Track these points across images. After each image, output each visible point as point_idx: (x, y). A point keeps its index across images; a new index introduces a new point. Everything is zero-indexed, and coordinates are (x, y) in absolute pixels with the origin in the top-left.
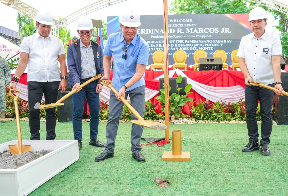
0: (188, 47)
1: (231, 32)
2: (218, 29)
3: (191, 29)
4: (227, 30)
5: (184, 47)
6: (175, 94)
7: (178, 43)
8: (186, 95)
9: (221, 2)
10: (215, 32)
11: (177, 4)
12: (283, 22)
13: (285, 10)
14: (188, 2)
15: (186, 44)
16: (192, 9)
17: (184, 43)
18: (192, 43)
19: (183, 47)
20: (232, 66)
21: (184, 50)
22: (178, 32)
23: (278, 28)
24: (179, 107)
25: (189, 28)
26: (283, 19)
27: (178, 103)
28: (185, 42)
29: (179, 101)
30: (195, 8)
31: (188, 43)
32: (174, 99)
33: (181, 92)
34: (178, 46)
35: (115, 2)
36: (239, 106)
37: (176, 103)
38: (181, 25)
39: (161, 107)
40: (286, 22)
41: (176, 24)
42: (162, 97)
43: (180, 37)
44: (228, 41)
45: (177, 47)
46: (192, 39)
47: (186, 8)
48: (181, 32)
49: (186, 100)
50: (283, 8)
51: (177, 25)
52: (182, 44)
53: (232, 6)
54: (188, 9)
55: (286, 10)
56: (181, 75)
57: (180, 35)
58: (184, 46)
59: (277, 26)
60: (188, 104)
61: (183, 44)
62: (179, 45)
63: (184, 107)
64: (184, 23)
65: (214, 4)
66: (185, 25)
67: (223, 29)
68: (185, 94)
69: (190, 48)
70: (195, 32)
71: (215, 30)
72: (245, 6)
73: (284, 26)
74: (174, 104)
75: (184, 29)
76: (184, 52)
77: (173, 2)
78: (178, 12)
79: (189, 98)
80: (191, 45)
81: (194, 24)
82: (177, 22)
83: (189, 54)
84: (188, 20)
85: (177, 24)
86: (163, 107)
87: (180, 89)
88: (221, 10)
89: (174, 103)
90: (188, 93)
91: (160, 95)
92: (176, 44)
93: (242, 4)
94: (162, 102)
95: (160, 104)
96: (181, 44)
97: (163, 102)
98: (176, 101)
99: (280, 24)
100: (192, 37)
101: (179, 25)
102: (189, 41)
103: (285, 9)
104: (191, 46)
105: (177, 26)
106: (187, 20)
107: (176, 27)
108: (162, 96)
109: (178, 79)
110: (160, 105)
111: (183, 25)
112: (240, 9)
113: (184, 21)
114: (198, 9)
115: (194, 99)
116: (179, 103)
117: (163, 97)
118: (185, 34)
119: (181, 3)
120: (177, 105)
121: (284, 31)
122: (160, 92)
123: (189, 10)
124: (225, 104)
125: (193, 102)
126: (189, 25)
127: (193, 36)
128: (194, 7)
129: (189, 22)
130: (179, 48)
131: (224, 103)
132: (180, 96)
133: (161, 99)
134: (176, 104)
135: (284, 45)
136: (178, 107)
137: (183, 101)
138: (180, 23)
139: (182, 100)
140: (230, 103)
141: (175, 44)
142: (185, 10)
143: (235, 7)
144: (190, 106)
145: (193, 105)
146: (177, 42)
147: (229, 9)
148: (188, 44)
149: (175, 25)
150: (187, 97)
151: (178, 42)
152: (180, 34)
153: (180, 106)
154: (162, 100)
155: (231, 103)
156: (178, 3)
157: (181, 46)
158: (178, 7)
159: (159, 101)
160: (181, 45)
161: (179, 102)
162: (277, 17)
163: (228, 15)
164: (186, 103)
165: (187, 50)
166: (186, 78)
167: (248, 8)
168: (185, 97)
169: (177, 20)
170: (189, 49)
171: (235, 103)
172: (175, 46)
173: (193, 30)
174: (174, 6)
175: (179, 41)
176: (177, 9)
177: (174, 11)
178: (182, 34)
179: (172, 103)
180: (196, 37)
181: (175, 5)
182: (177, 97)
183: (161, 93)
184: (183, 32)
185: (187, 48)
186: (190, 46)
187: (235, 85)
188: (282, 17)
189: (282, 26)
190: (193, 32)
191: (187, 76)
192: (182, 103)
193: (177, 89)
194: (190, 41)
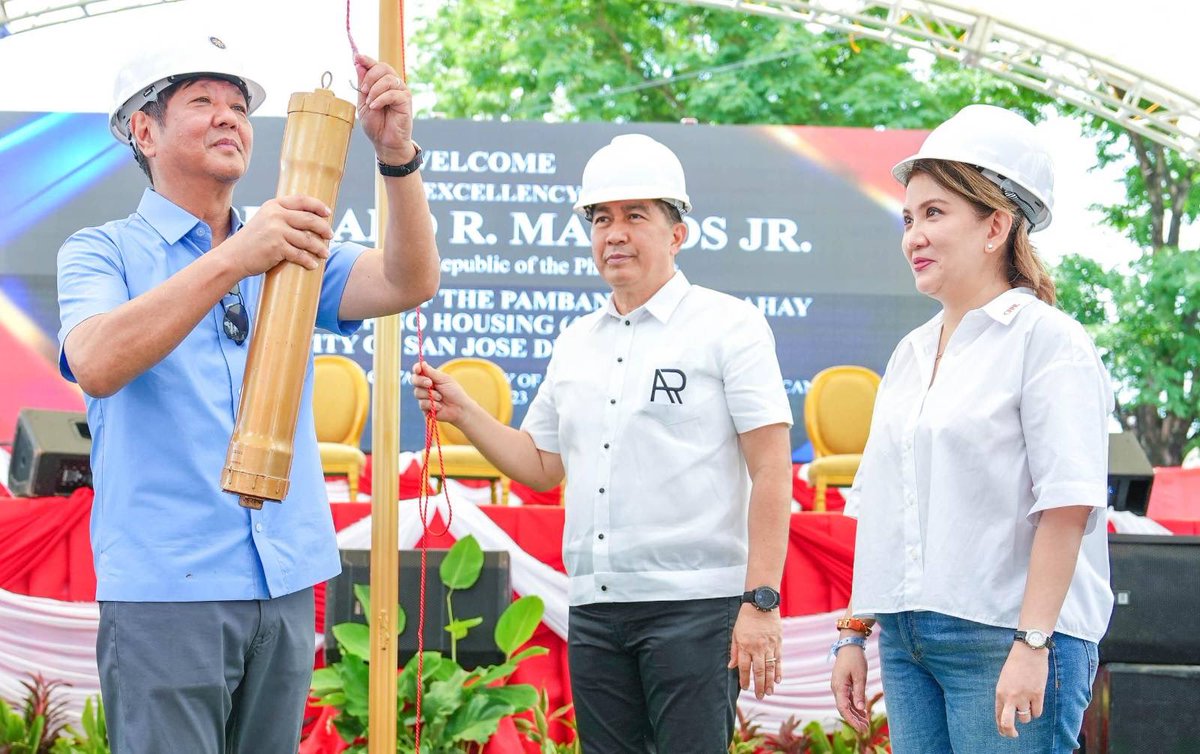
0: (524, 334)
1: (806, 247)
2: (722, 222)
3: (547, 220)
4: (780, 235)
5: (495, 337)
6: (429, 660)
7: (454, 311)
8: (507, 669)
9: (750, 38)
10: (705, 245)
11: (453, 41)
12: (1151, 182)
13: (1155, 116)
14: (530, 36)
15: (510, 318)
16: (555, 79)
17: (497, 310)
18: (546, 312)
19: (489, 334)
20: (812, 476)
21: (493, 359)
22: (458, 238)
23: (1118, 218)
24: (455, 744)
25: (534, 210)
26: (1150, 165)
27: (453, 719)
28: (505, 305)
29: (455, 706)
30: (573, 73)
31: (523, 312)
32: (427, 690)
33: (472, 648)
34: (458, 328)
35: (37, 15)
36: (851, 743)
37: (437, 721)
38: (475, 191)
39: (340, 745)
40: (1170, 181)
41: (446, 182)
42: (343, 675)
43: (472, 269)
44: (786, 307)
45: (448, 336)
46: (548, 285)
47: (509, 69)
48: (478, 239)
49: (505, 704)
50: (1144, 104)
51: (451, 191)
52: (483, 312)
53: (819, 70)
54: (526, 78)
55: (1162, 119)
56: (475, 536)
57: (471, 257)
58: (493, 330)
59: (1109, 205)
60: (517, 725)
61: (492, 312)
62: (462, 323)
63: (487, 746)
64: (498, 180)
65: (699, 50)
66: (506, 188)
67: (755, 224)
68: (499, 658)
69: (538, 343)
70: (571, 241)
71: (702, 234)
72: (901, 67)
73: (1157, 210)
74: (421, 725)
75: (497, 218)
76: (497, 369)
77: (429, 25)
78: (459, 90)
79: (527, 687)
80: (544, 324)
81: (562, 189)
82: (455, 167)
83: (525, 381)
84: (524, 158)
85: (455, 184)
86: (351, 740)
87: (470, 630)
88: (748, 95)
89: (423, 719)
90: (521, 656)
91: (330, 664)
92: (443, 311)
93: (885, 57)
94: (345, 714)
95: (329, 722)
96: (478, 317)
97: (352, 712)
98: (436, 704)
99: (1132, 195)
100: (549, 271)
101: (464, 192)
102: (531, 299)
103: (1160, 109)
104: (543, 327)
105: (449, 197)
106: (517, 156)
107: (444, 200)
108: (344, 668)
109: (458, 556)
110: (328, 729)
111: (490, 188)
112: (869, 88)
113: (499, 162)
114: (590, 85)
115: (556, 691)
116: (460, 718)
117: (351, 676)
118: (503, 250)
119: (481, 34)
120: (447, 736)
121: (1157, 242)
122: (333, 641)
123: (530, 85)
124: (758, 731)
125: (548, 716)
126: (531, 193)
127: (552, 267)
128: (565, 69)
129: (532, 170)
130: (461, 340)
131: (753, 724)
132: (468, 674)
133: (340, 690)
134: (437, 727)
135: (1158, 332)
136: (452, 749)
137: (486, 708)
138: (470, 178)
139: (481, 700)
140: (792, 724)
141: (437, 317)
142: (506, 84)
143: (840, 72)
144: (530, 739)
145: (550, 736)
146: (448, 304)
147: (799, 89)
148: (521, 319)
149: (437, 191)
150: (512, 680)
151: (455, 299)
152: (468, 251)
153: (461, 741)
154: (347, 695)
155: (802, 726)
156: (459, 36)
157: (472, 329)
158: (460, 60)
159: (328, 701)
160: (474, 323)
161: (457, 712)
162: (1110, 150)
163: (786, 136)
164: (504, 722)
165: (515, 354)
166: (506, 555)
167: (921, 84)
168: (498, 682)
169: (455, 156)
170: (529, 348)
171: (830, 726)
172: (437, 328)
173: (558, 229)
174: (433, 55)
175: (462, 293)
176: (452, 71)
177: (432, 86)
178: (484, 251)
179: (410, 721)
180: (578, 271)
181: (439, 46)
182: (445, 680)
183: (342, 652)
184: (492, 239)
185: (515, 342)
186: (539, 330)
187: (829, 609)
188: (1141, 154)
189: (1143, 210)
190: (556, 237)
191: (516, 539)
192: (479, 718)
193: (448, 628)
194: (538, 295)
